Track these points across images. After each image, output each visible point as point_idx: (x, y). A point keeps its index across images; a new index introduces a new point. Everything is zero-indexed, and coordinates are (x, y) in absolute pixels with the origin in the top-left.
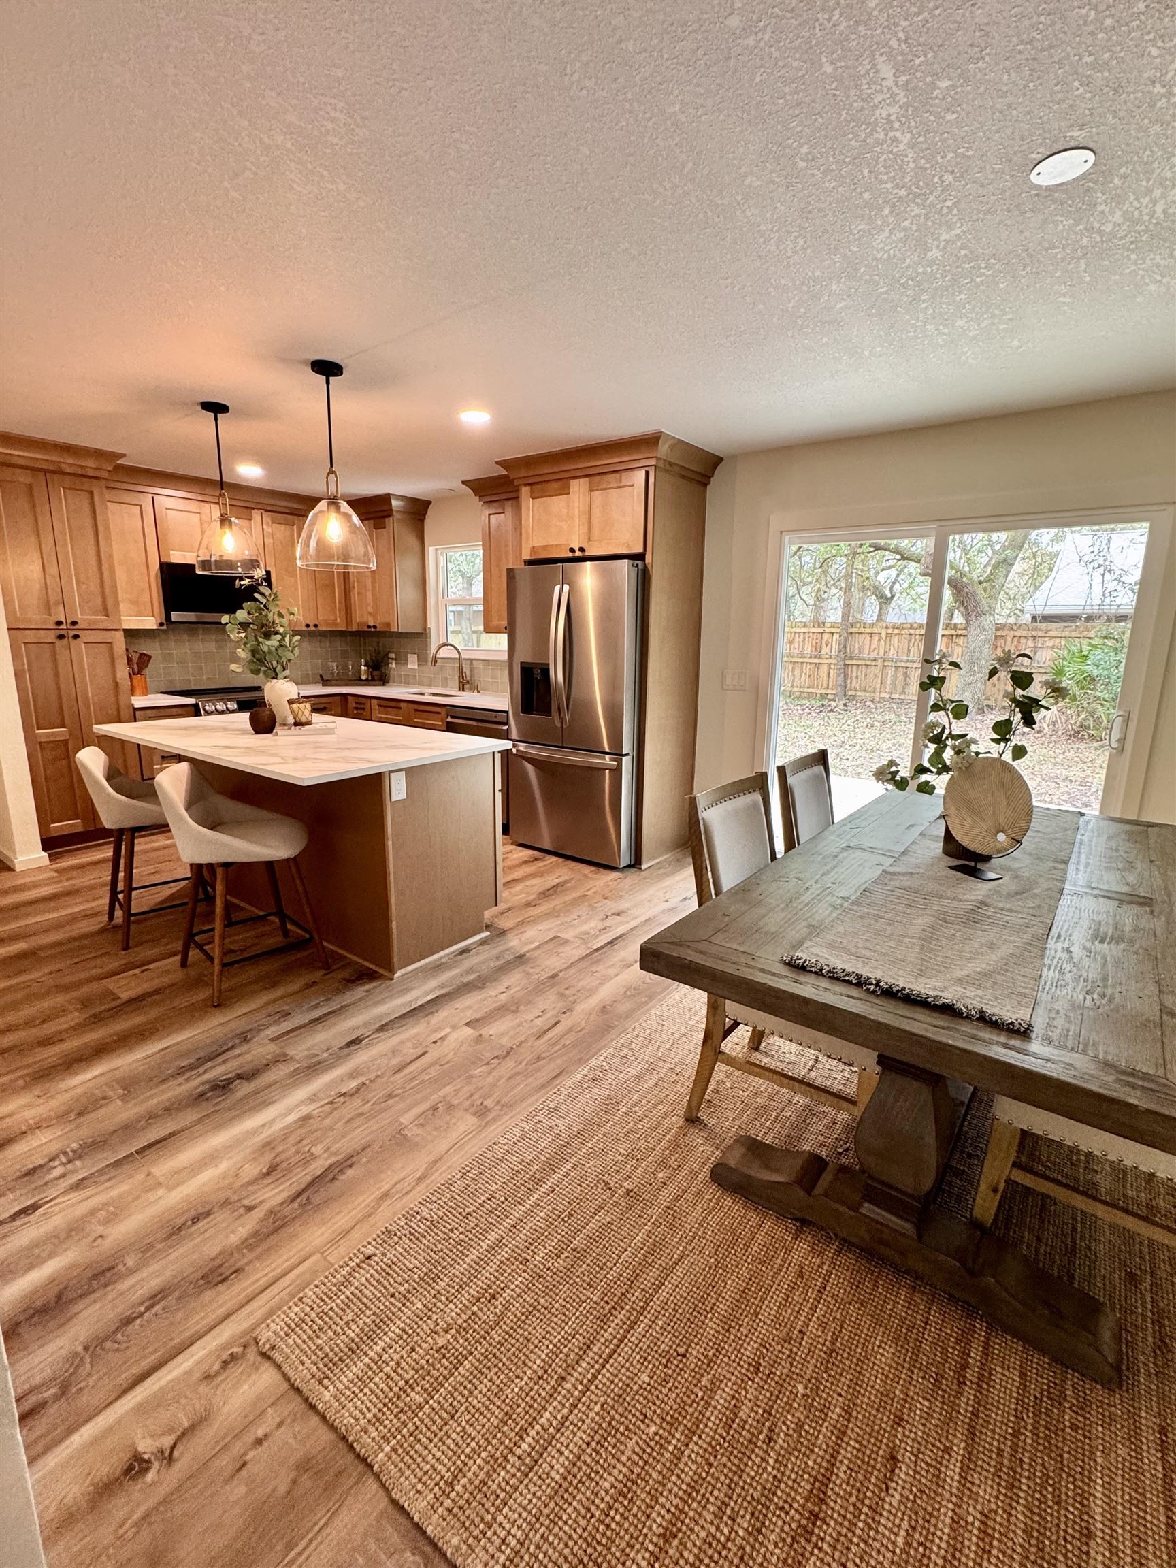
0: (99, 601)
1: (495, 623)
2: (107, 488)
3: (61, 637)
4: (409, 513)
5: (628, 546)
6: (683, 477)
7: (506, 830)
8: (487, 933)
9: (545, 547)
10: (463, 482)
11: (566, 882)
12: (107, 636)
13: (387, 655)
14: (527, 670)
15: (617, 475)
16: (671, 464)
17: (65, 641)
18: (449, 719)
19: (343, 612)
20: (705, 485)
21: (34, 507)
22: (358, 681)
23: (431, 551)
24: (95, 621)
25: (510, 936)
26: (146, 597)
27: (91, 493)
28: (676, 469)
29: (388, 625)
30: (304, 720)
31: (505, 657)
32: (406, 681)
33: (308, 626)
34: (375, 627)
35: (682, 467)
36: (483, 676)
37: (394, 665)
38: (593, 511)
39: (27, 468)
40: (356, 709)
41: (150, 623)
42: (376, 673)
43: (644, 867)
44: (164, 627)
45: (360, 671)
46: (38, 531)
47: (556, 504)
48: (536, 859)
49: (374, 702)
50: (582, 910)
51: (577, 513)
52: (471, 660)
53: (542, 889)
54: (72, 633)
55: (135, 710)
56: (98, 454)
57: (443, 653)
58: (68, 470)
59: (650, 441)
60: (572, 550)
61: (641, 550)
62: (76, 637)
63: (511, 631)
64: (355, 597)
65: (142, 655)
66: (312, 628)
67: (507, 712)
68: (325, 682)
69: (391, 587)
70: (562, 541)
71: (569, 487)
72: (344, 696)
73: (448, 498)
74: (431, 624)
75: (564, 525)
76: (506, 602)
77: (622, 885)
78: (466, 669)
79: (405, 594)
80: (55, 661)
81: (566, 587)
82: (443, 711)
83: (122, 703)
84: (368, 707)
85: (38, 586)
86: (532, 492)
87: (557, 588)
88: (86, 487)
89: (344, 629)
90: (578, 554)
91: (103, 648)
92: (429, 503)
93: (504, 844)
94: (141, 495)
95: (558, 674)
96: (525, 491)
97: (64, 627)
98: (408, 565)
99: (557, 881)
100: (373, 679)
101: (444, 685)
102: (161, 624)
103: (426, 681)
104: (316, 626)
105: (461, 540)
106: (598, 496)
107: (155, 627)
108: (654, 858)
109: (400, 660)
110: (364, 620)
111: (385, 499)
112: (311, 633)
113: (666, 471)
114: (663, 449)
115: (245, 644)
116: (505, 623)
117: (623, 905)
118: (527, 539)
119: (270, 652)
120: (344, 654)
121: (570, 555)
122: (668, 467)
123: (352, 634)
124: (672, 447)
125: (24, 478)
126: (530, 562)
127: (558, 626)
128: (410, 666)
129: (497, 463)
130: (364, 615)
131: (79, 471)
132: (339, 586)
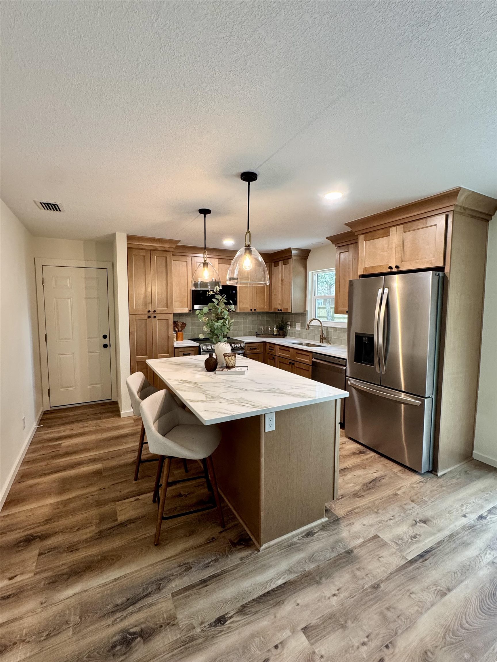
0: (165, 302)
1: (340, 309)
2: (173, 255)
3: (149, 317)
4: (299, 256)
5: (431, 263)
6: (473, 217)
7: (342, 426)
8: (326, 519)
9: (373, 267)
10: (327, 238)
11: (381, 478)
12: (167, 317)
13: (287, 323)
14: (359, 338)
15: (424, 220)
16: (465, 209)
17: (151, 319)
18: (313, 360)
19: (268, 303)
20: (488, 221)
21: (145, 265)
22: (272, 335)
23: (310, 273)
24: (163, 310)
25: (343, 524)
26: (186, 300)
27: (167, 257)
28: (467, 212)
29: (287, 309)
30: (231, 365)
31: (346, 326)
32: (295, 336)
33: (251, 310)
34: (281, 310)
35: (472, 210)
36: (333, 336)
37: (289, 328)
38: (405, 244)
39: (145, 249)
40: (270, 349)
41: (186, 310)
42: (281, 332)
43: (439, 474)
44: (192, 312)
45: (273, 330)
46: (145, 275)
47: (381, 242)
48: (361, 452)
49: (278, 347)
50: (394, 510)
51: (394, 245)
52: (327, 327)
53: (366, 481)
54: (153, 315)
55: (175, 348)
56: (170, 241)
57: (314, 323)
58: (159, 249)
59: (453, 194)
60: (391, 268)
61: (441, 264)
62: (155, 317)
63: (350, 313)
64: (274, 296)
65: (183, 323)
66: (253, 311)
67: (346, 359)
68: (258, 335)
69: (290, 291)
70: (384, 263)
71: (389, 232)
72: (265, 343)
73: (320, 247)
74: (308, 309)
75: (386, 254)
76: (348, 298)
77: (423, 490)
78: (325, 332)
79: (296, 294)
80: (146, 327)
81: (386, 290)
82: (311, 355)
83: (170, 346)
84: (275, 349)
85: (143, 296)
86: (365, 237)
87: (380, 291)
88: (164, 255)
89: (267, 311)
90: (394, 270)
91: (164, 321)
92: (310, 251)
93: (341, 436)
94: (188, 257)
95: (379, 339)
96: (361, 238)
97: (151, 313)
98: (298, 281)
99: (376, 475)
100: (279, 335)
101: (313, 339)
102: (190, 311)
103: (304, 337)
104: (255, 310)
105: (325, 267)
106: (409, 235)
107: (188, 312)
108: (446, 468)
109: (293, 326)
110: (277, 307)
111: (289, 250)
112: (253, 313)
113: (461, 213)
114: (461, 199)
115: (207, 324)
116: (347, 309)
117: (429, 513)
118: (362, 263)
119: (217, 329)
120: (268, 322)
121: (389, 270)
122: (463, 211)
123: (272, 313)
124: (467, 197)
125: (143, 253)
126: (363, 276)
127: (380, 312)
128: (297, 329)
129: (346, 224)
130: (277, 305)
131: (163, 249)
132: (267, 292)
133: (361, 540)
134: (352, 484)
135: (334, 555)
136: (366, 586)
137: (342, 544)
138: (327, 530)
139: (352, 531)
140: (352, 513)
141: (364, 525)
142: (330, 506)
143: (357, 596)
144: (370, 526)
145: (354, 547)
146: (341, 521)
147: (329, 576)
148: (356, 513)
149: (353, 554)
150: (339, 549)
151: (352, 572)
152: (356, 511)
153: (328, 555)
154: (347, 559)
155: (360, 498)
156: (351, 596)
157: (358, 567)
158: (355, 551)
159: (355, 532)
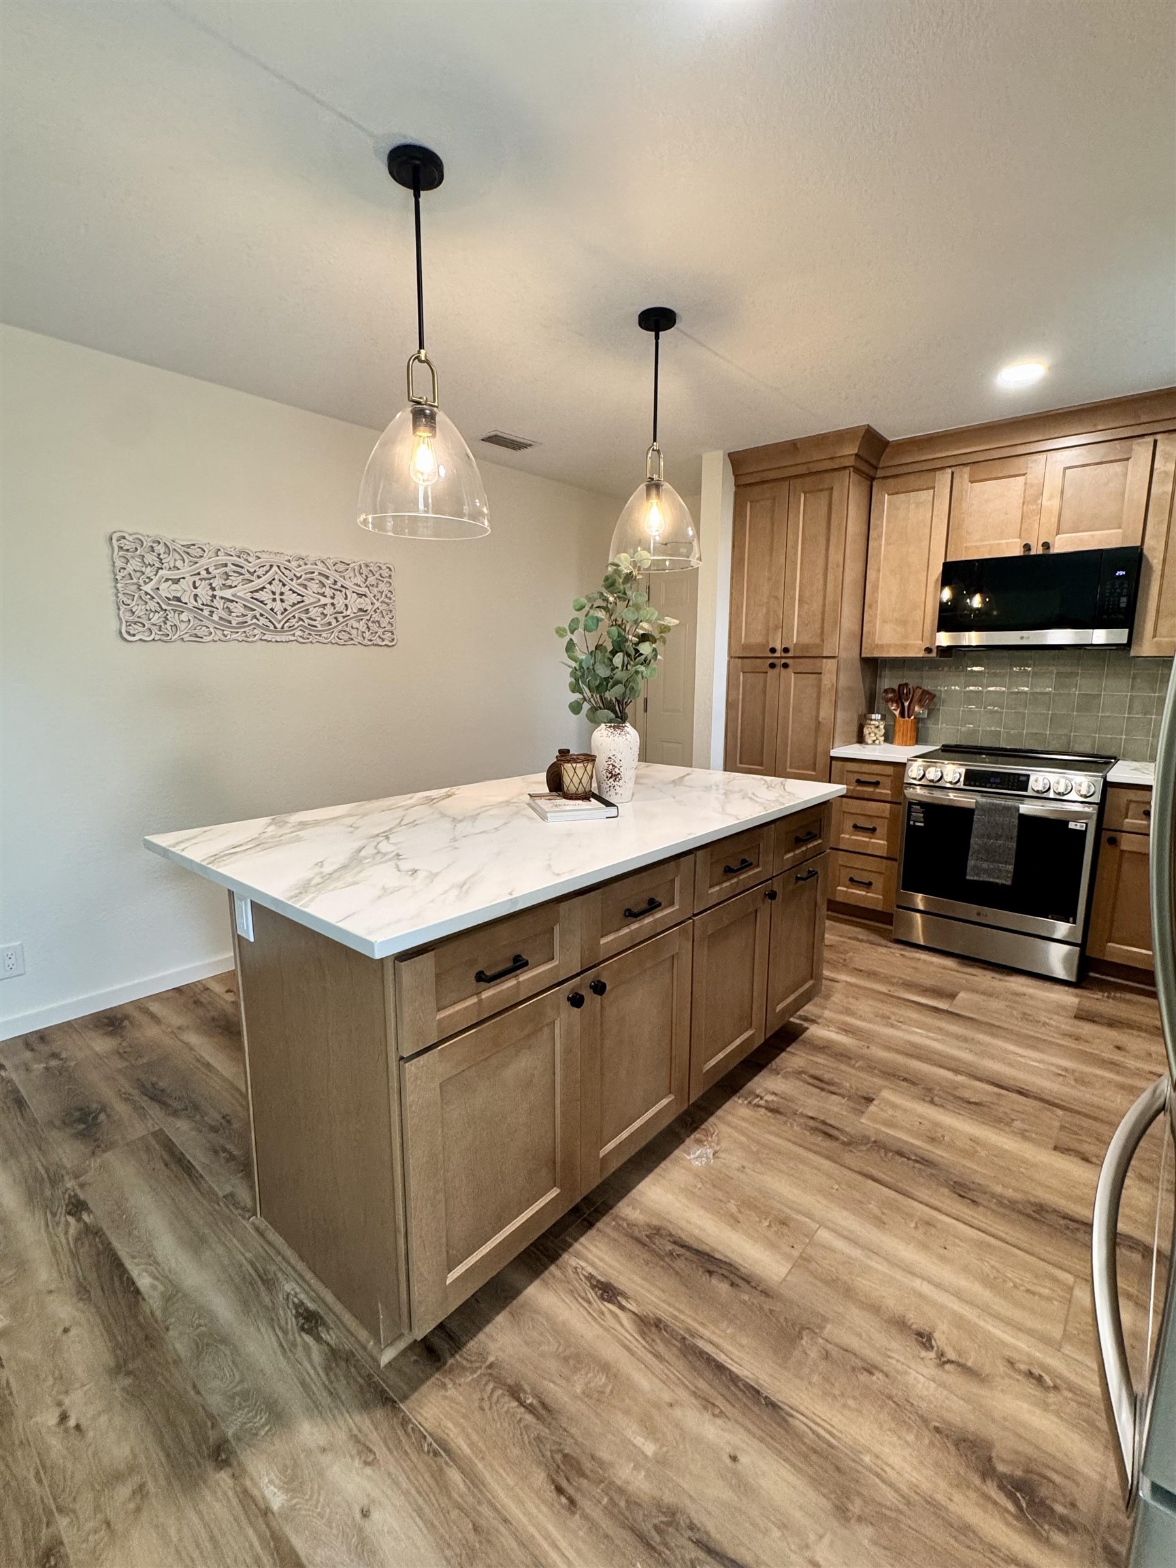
133: (277, 1500)
134: (650, 1449)
135: (216, 1402)
136: (63, 1522)
137: (263, 1426)
138: (328, 1369)
139: (325, 1459)
140: (436, 1454)
141: (365, 1514)
142: (464, 1368)
143: (38, 1490)
144: (363, 1541)
145: (244, 1471)
146: (379, 1414)
147: (135, 1396)
148: (439, 1476)
149: (210, 1470)
150: (241, 1416)
151: (132, 1469)
152: (454, 1475)
153: (216, 1383)
154: (192, 1447)
155: (550, 1493)
156: (44, 1468)
157: (151, 1487)
158: (224, 1477)
159: (321, 1474)
